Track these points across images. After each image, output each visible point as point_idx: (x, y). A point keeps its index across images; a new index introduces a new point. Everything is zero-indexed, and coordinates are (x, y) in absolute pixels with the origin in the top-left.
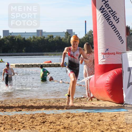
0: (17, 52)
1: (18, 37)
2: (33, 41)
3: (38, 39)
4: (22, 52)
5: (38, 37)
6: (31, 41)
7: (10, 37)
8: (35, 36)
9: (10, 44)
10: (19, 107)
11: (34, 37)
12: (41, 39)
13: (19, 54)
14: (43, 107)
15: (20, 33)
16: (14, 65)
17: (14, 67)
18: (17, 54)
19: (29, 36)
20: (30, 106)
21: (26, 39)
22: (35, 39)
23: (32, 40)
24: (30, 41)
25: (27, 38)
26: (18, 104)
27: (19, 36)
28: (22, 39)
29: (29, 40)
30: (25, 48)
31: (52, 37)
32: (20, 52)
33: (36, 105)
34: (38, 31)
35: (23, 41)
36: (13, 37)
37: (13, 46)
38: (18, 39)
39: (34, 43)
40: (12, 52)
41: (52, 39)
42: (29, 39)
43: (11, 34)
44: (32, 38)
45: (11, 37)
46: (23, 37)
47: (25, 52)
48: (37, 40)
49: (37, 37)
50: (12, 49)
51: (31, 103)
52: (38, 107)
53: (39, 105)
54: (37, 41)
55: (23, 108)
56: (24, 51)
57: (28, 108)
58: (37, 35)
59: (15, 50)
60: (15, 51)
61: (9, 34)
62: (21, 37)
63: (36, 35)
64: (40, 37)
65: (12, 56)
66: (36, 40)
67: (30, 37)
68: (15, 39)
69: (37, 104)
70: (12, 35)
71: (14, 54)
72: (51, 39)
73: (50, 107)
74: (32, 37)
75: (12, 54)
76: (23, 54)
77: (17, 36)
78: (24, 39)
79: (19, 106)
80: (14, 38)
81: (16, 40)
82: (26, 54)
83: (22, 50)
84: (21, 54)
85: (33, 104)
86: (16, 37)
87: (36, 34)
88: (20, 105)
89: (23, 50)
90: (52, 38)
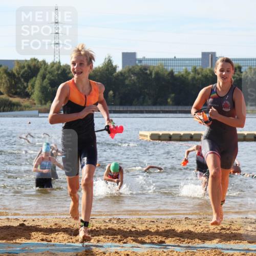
0: (154, 104)
1: (158, 69)
2: (194, 78)
3: (204, 73)
4: (166, 104)
5: (205, 70)
6: (188, 79)
7: (137, 69)
8: (198, 68)
9: (137, 84)
10: (158, 233)
11: (195, 70)
12: (211, 75)
13: (158, 108)
14: (216, 235)
15: (163, 60)
16: (148, 134)
17: (149, 138)
18: (154, 108)
19: (184, 68)
20: (185, 233)
21: (176, 73)
22: (198, 74)
23: (190, 77)
24: (185, 78)
25: (178, 70)
26: (157, 227)
27: (158, 67)
28: (166, 73)
29: (182, 75)
30: (173, 95)
31: (237, 70)
32: (161, 104)
33: (198, 230)
34: (204, 54)
35: (169, 78)
36: (145, 68)
37: (146, 90)
38: (157, 74)
39: (195, 82)
40: (142, 104)
41: (238, 75)
42: (184, 73)
43: (140, 61)
44: (190, 71)
45: (140, 69)
46: (170, 69)
47: (172, 105)
48: (202, 75)
49: (202, 69)
50: (142, 97)
51: (188, 224)
52: (204, 235)
53: (207, 230)
54: (202, 79)
55: (167, 237)
56: (171, 103)
57: (181, 237)
58: (202, 63)
59: (150, 99)
60: (150, 102)
61: (137, 62)
62: (163, 69)
63: (200, 65)
64: (210, 70)
65: (142, 112)
66: (200, 76)
67: (186, 69)
68: (151, 74)
69: (202, 228)
70: (144, 63)
71: (147, 108)
72: (236, 75)
73: (233, 236)
74: (190, 69)
75: (141, 108)
76: (168, 110)
77: (154, 67)
78: (172, 73)
79: (158, 230)
80: (148, 72)
81: (153, 76)
82: (175, 108)
83: (167, 99)
84: (164, 110)
85: (191, 228)
86: (151, 69)
87: (200, 62)
88: (161, 230)
89: (169, 100)
90: (238, 72)
